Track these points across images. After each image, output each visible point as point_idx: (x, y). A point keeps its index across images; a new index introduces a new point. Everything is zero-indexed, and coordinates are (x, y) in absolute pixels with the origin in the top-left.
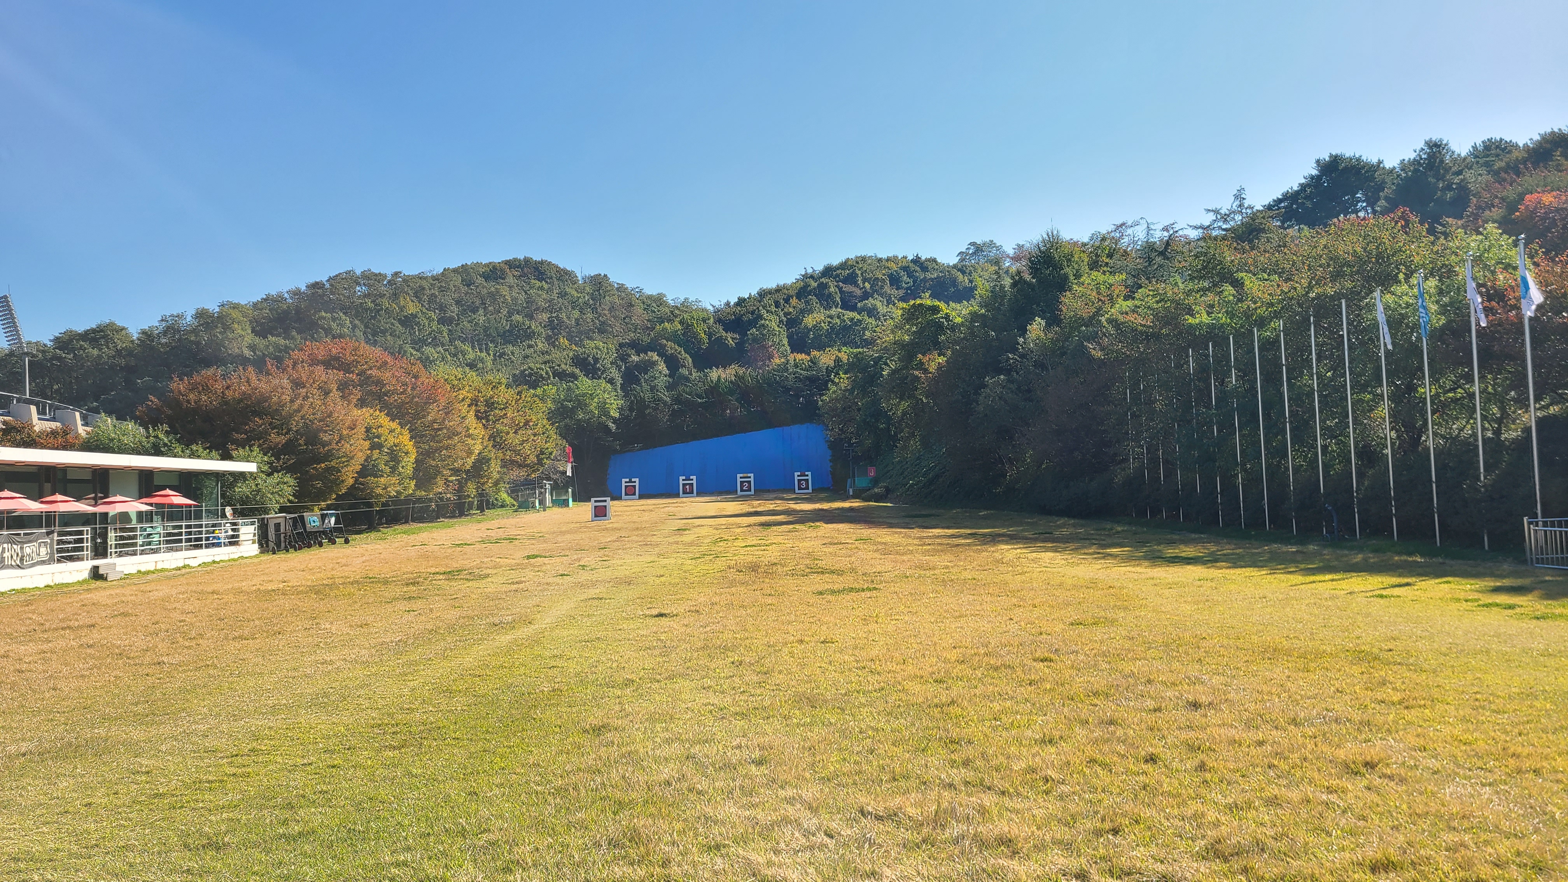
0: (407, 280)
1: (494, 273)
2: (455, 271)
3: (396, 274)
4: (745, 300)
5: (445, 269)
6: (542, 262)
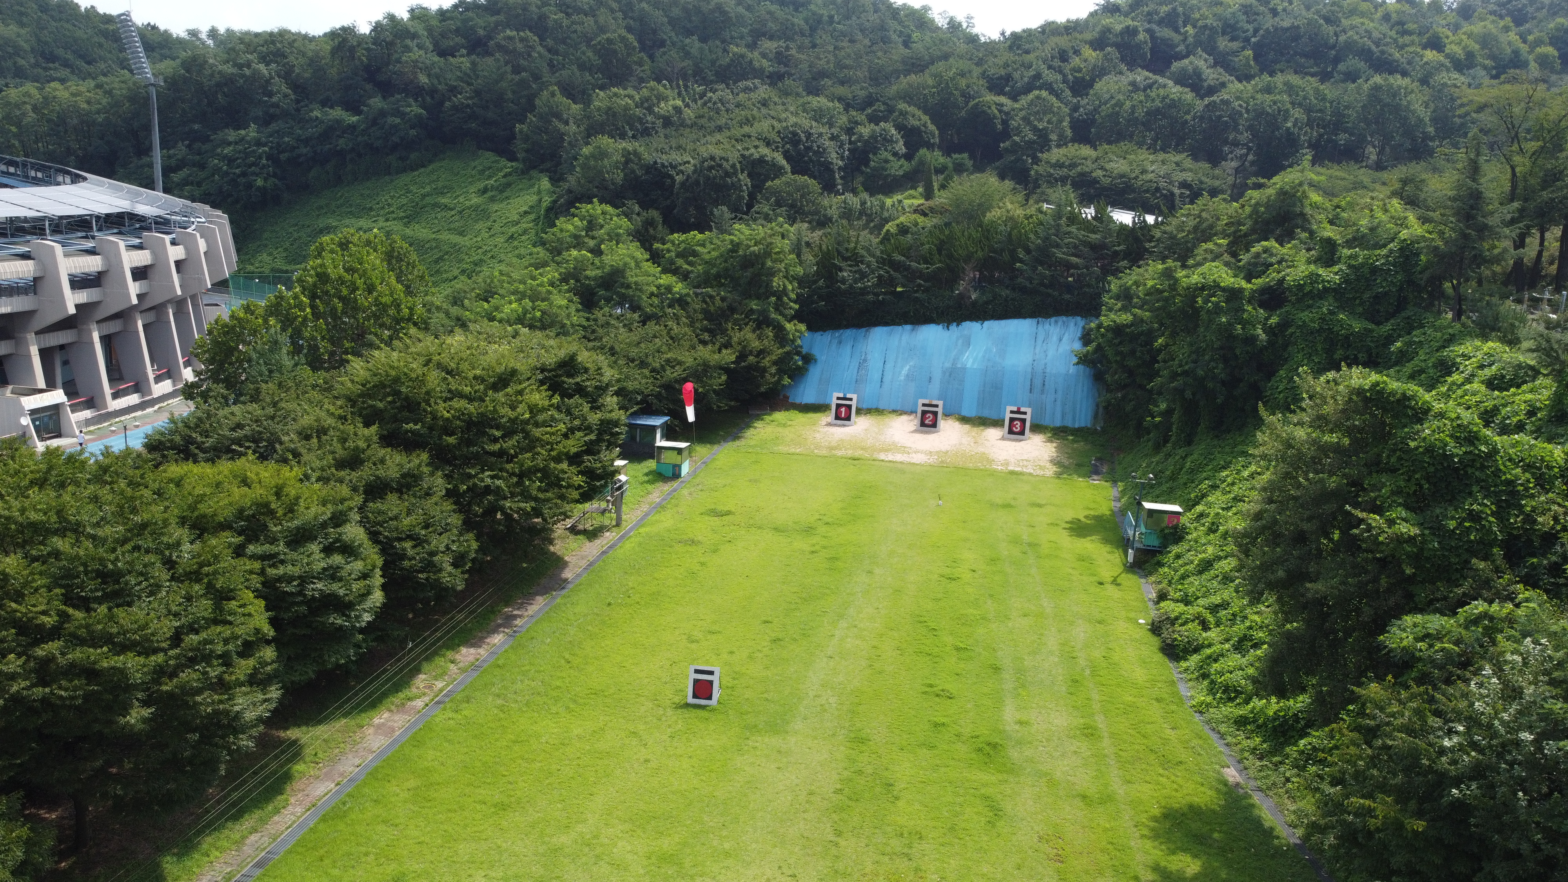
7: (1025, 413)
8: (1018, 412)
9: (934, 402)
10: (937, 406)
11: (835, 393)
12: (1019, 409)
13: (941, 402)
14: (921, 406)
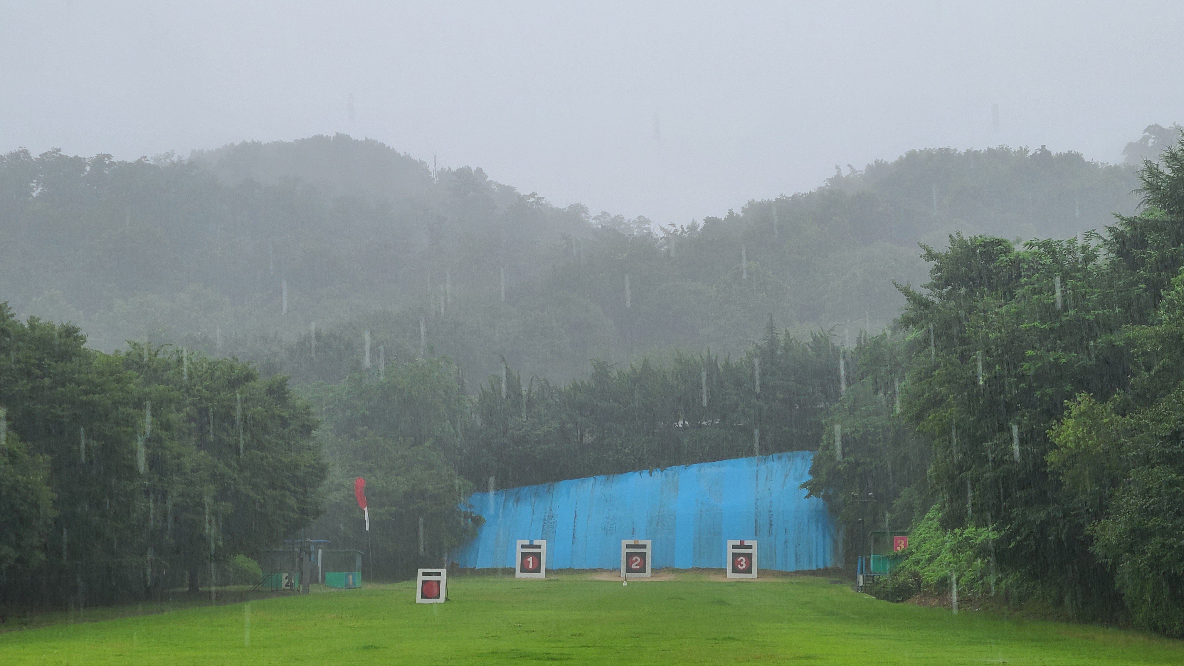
7: (750, 547)
8: (742, 546)
9: (641, 542)
10: (644, 546)
11: (520, 542)
12: (743, 542)
13: (648, 543)
14: (624, 551)
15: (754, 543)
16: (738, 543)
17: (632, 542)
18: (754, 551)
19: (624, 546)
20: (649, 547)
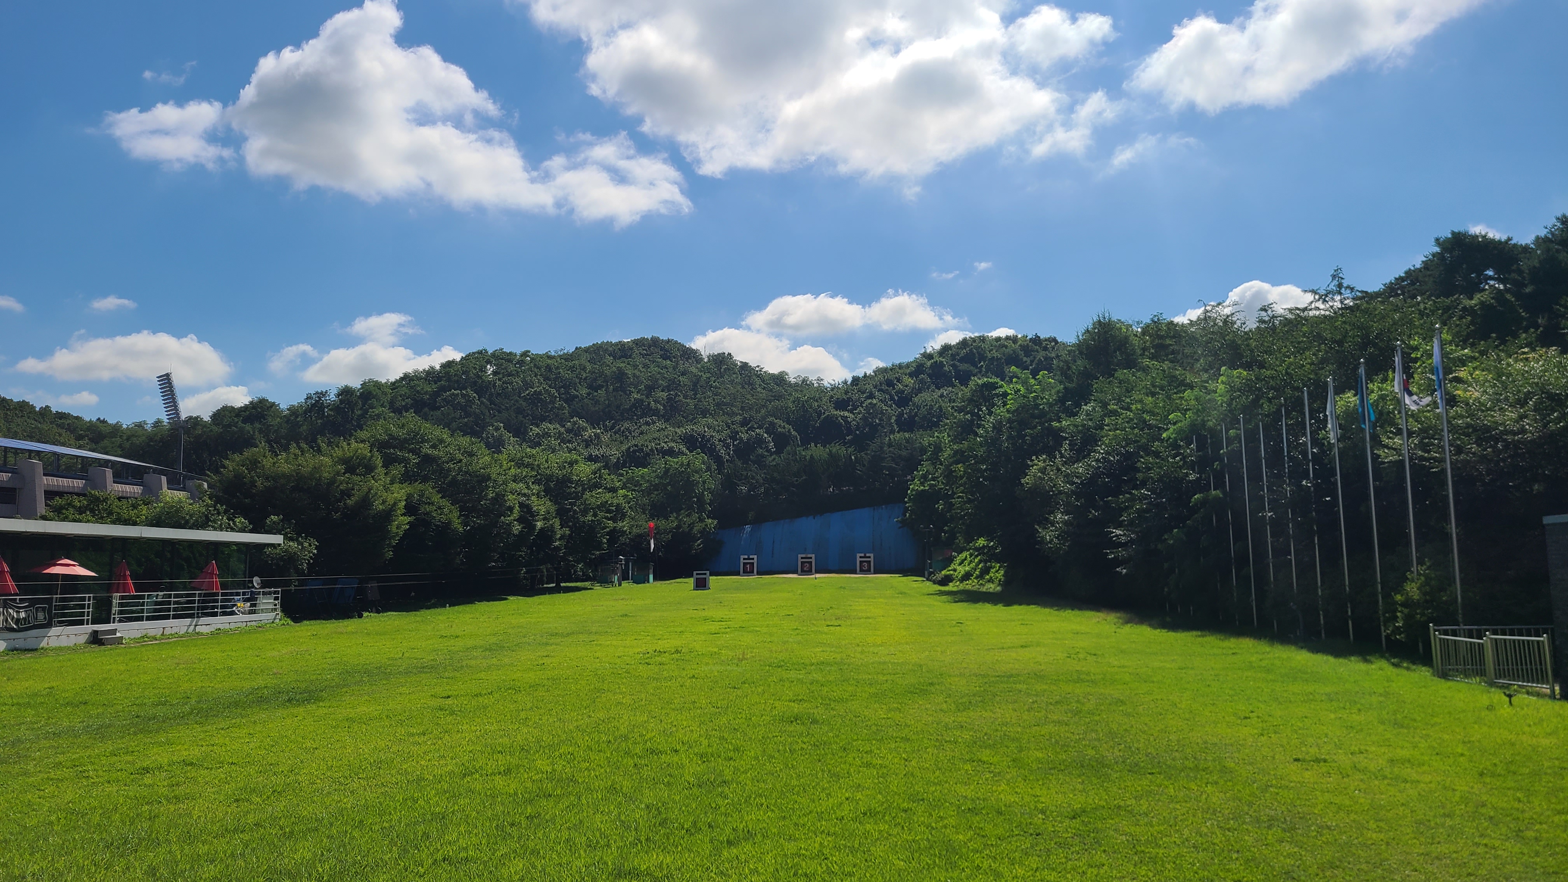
0: (535, 359)
1: (622, 351)
2: (587, 350)
3: (525, 354)
4: (859, 377)
5: (577, 348)
6: (669, 341)
7: (870, 557)
8: (865, 557)
9: (809, 556)
10: (811, 558)
11: (742, 557)
12: (865, 555)
13: (813, 556)
14: (800, 560)
15: (872, 555)
16: (863, 555)
17: (804, 556)
18: (872, 560)
19: (799, 558)
20: (814, 558)
